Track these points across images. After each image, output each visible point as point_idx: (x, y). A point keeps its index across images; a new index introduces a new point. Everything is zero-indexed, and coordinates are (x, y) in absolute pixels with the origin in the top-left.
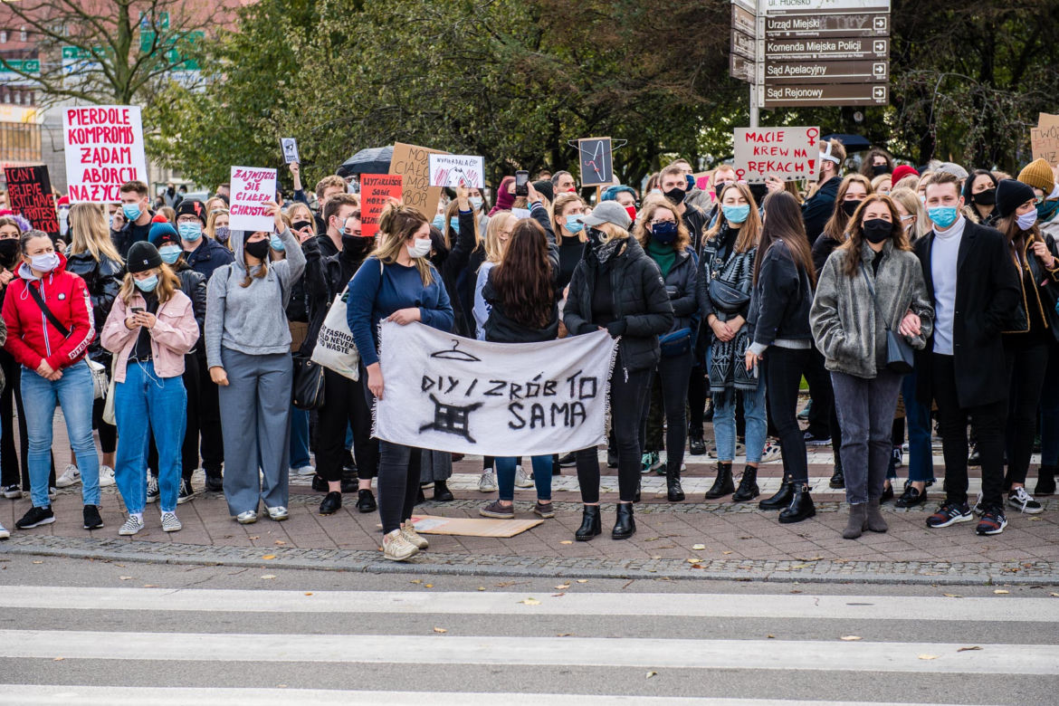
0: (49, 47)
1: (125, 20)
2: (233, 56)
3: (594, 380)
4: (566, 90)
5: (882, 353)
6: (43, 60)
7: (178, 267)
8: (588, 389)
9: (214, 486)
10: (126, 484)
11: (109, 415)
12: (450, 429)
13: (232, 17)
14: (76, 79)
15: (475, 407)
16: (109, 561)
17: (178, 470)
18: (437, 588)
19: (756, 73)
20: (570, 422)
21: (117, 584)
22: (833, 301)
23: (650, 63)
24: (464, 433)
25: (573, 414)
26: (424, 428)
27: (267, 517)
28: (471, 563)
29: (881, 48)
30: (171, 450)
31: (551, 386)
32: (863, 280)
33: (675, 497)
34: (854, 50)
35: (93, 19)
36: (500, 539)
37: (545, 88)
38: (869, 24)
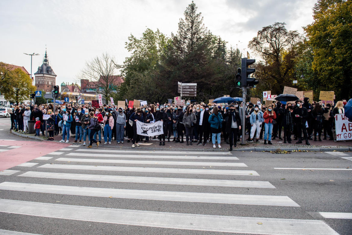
0: (98, 87)
1: (107, 84)
2: (120, 89)
3: (161, 126)
4: (160, 94)
5: (191, 124)
6: (97, 89)
7: (112, 113)
8: (160, 127)
9: (115, 139)
10: (105, 139)
11: (103, 130)
12: (145, 133)
13: (120, 84)
14: (101, 91)
15: (148, 130)
16: (103, 147)
17: (111, 137)
18: (140, 150)
19: (181, 92)
20: (158, 131)
21: (104, 149)
22: (185, 119)
23: (170, 91)
24: (147, 133)
25: (159, 130)
26: (142, 133)
27: (121, 143)
28: (145, 148)
29: (196, 90)
30: (110, 135)
31: (156, 127)
32: (189, 116)
33: (169, 141)
34: (193, 90)
35: (103, 84)
36: (148, 145)
37: (158, 94)
38: (194, 87)
